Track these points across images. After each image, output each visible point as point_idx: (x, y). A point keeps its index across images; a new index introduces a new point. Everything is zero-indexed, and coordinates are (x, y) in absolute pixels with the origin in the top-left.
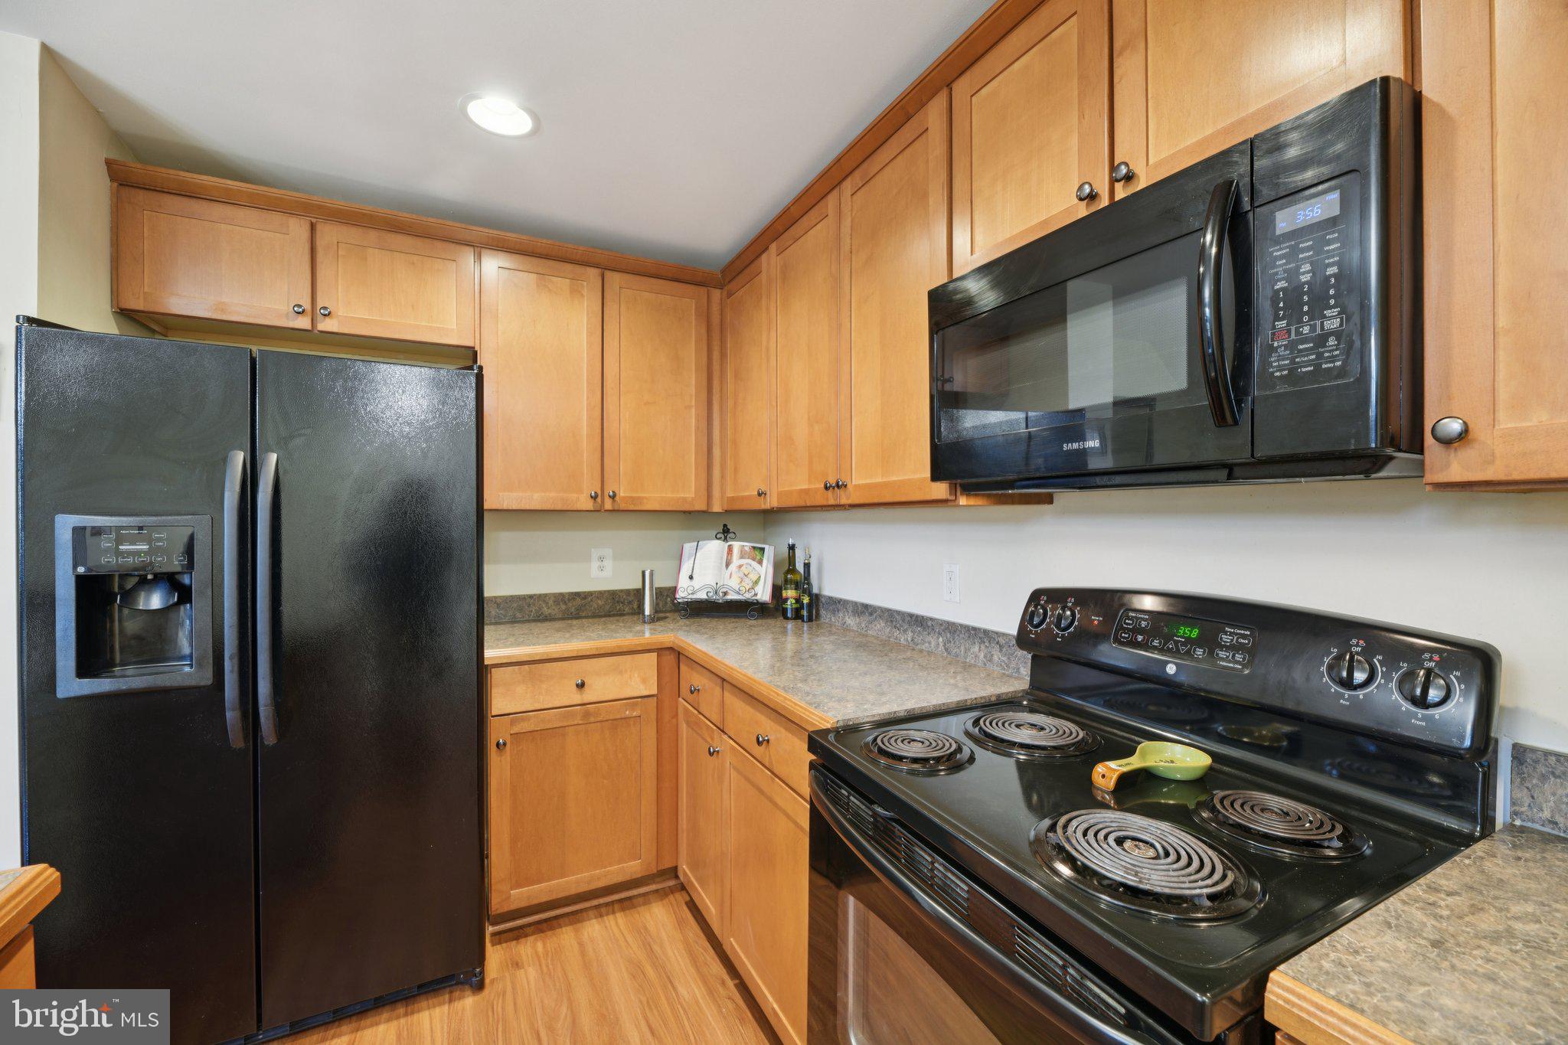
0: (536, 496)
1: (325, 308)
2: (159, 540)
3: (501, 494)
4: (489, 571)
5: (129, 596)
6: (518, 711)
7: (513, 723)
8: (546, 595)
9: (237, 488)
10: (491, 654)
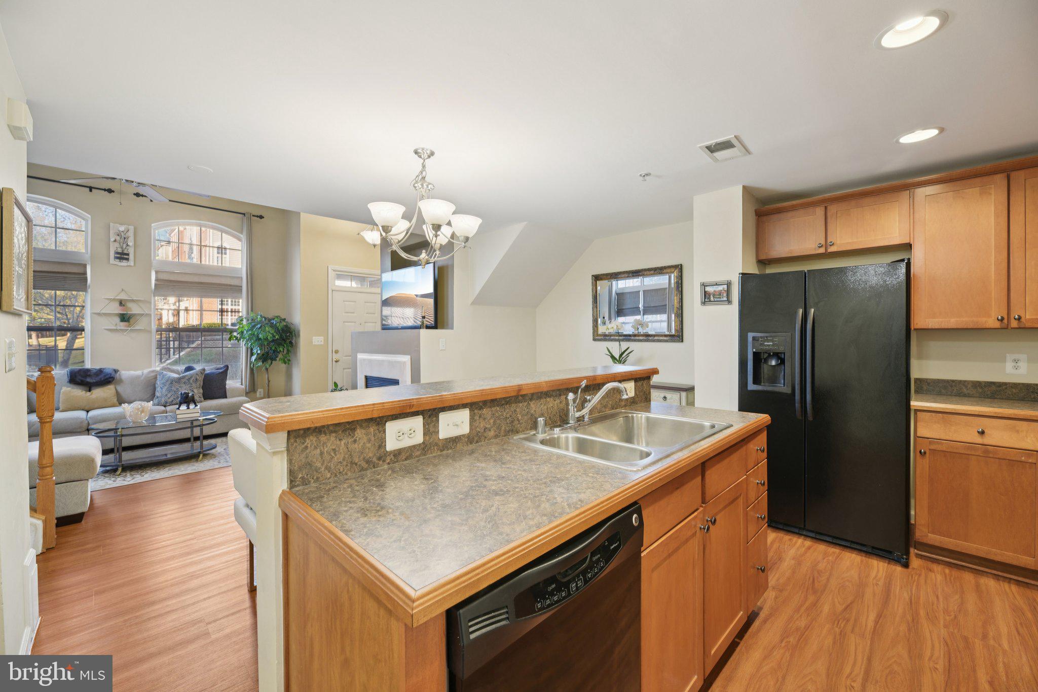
0: (953, 320)
1: (831, 242)
2: (776, 341)
3: (927, 320)
4: (915, 364)
5: (766, 360)
6: (934, 437)
7: (930, 443)
8: (965, 381)
9: (800, 323)
10: (915, 404)
